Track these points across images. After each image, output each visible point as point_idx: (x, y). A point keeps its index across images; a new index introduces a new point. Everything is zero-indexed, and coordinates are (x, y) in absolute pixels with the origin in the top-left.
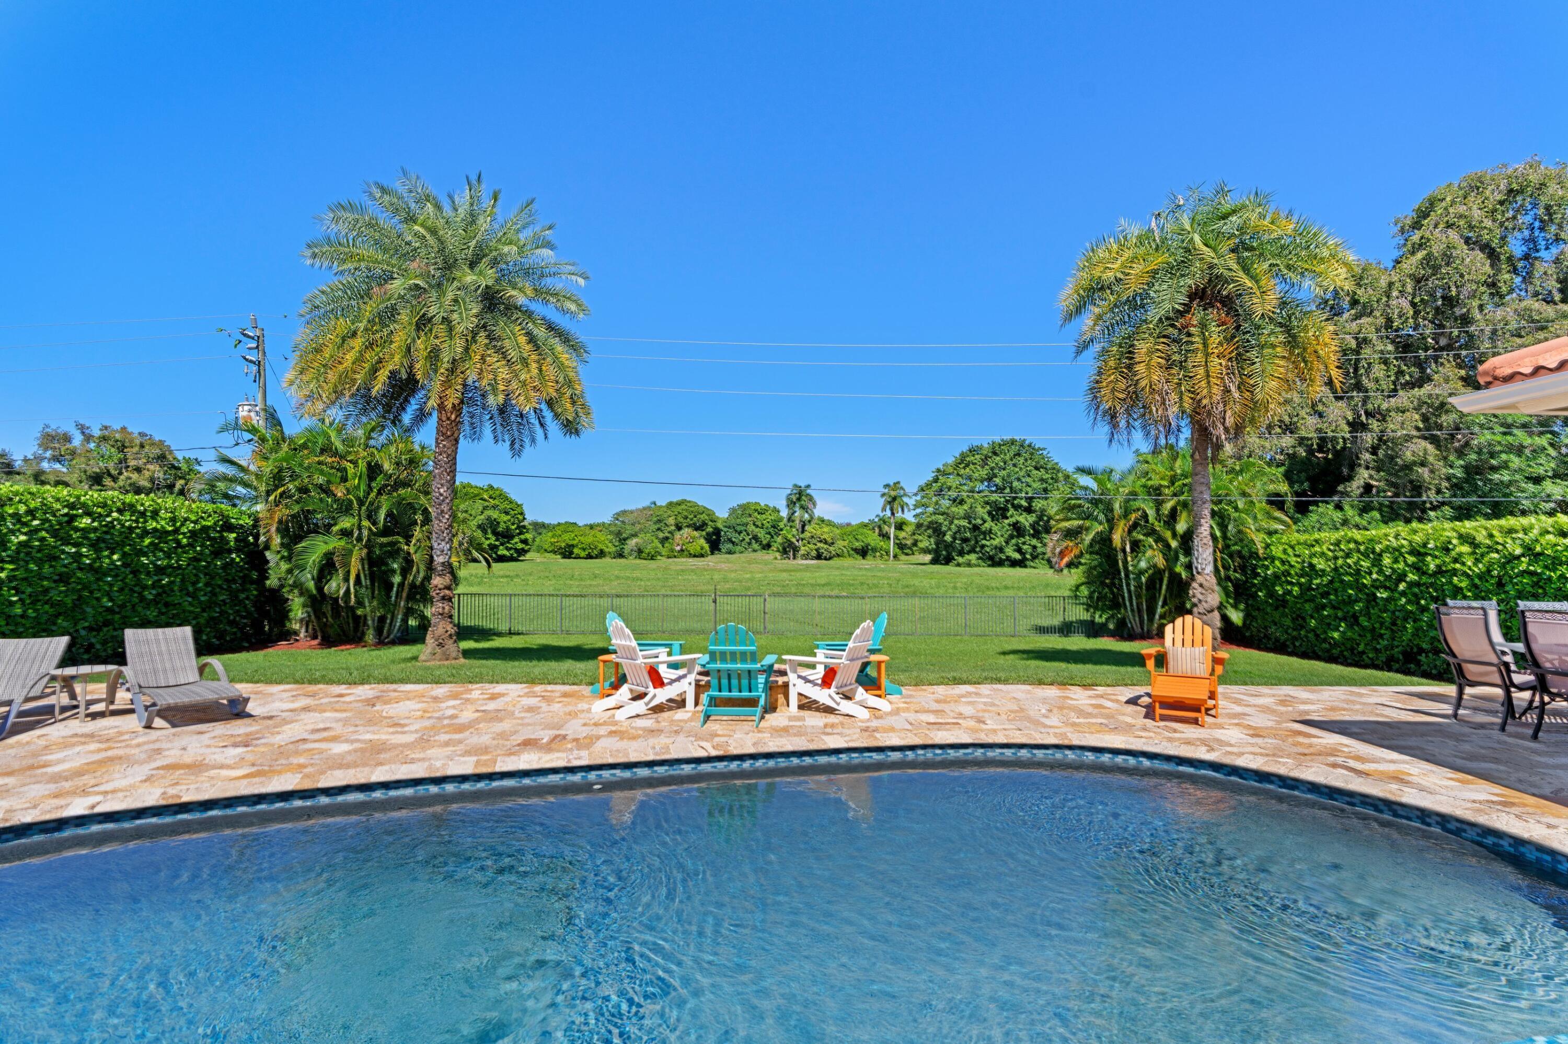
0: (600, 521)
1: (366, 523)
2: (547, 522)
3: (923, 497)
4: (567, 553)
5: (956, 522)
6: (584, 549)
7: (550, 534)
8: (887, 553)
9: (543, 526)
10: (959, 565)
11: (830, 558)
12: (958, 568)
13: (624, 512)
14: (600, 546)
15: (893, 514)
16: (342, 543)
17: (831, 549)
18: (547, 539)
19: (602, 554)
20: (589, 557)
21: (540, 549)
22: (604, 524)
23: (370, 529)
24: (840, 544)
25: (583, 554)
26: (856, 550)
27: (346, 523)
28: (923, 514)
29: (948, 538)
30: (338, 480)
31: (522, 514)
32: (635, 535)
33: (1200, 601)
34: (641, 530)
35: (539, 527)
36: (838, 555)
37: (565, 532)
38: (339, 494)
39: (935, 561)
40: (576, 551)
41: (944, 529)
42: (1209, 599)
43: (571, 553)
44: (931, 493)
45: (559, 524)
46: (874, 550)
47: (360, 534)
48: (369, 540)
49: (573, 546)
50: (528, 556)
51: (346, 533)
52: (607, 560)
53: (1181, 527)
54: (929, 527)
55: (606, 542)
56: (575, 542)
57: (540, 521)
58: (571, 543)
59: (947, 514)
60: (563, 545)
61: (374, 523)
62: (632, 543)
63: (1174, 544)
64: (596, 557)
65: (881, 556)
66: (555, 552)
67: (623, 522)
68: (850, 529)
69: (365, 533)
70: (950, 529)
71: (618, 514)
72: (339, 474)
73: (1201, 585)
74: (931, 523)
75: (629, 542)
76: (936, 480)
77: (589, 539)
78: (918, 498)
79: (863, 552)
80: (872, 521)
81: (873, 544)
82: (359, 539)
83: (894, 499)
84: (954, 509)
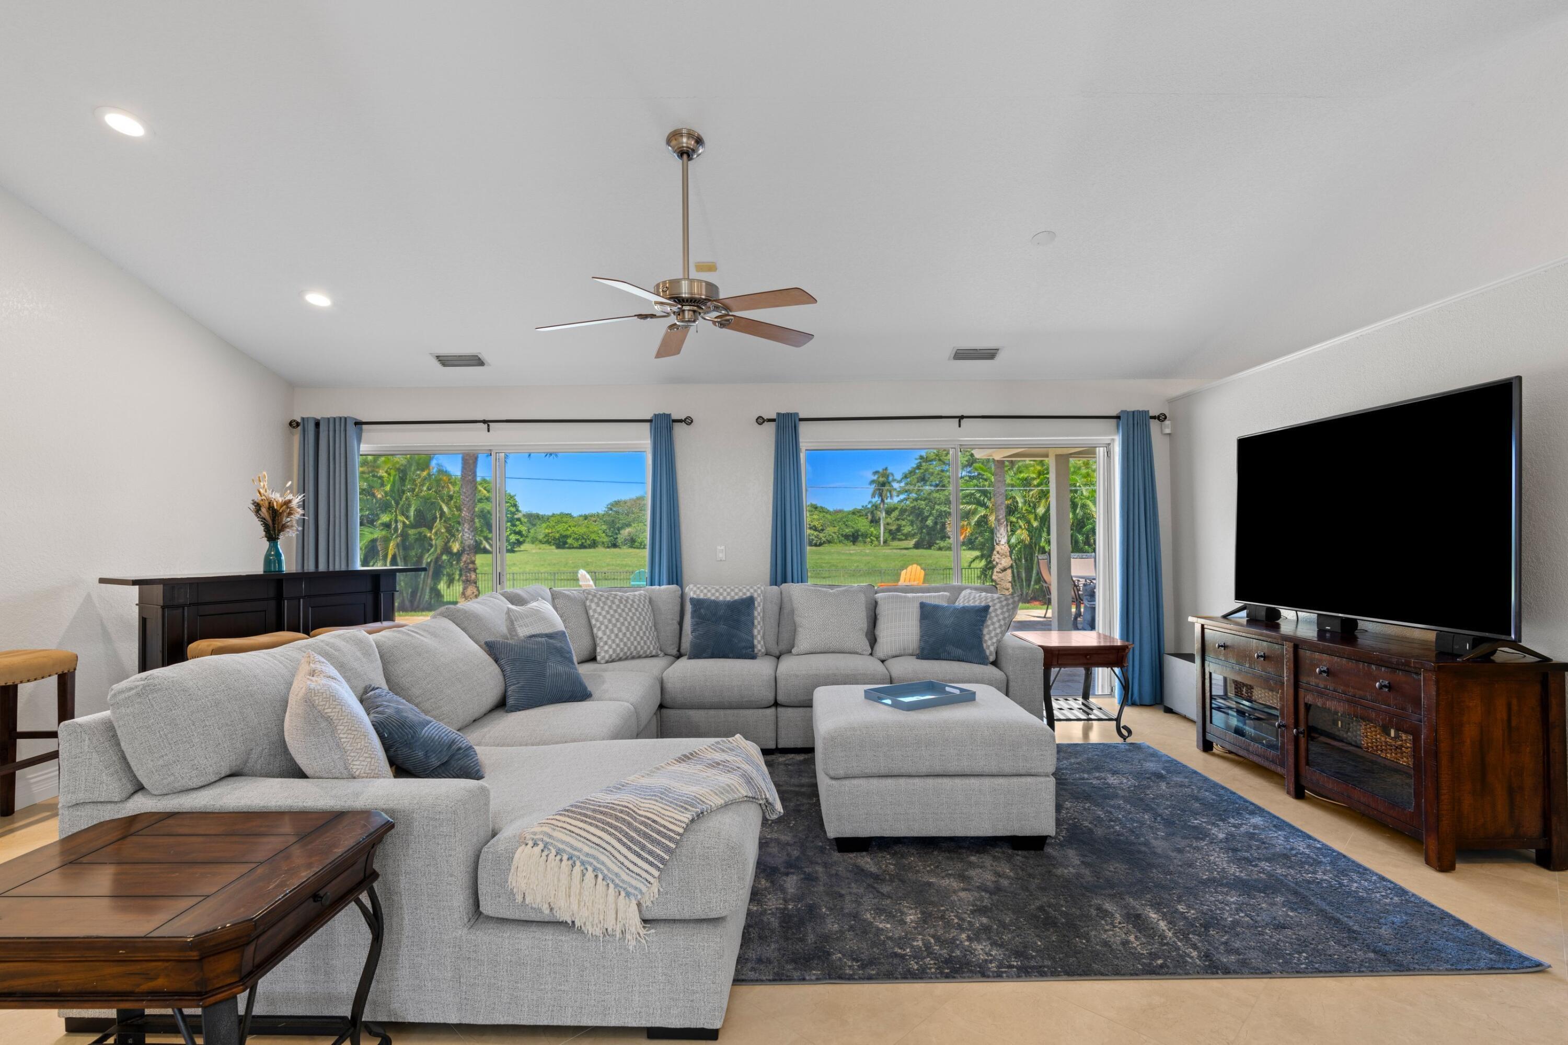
0: (594, 512)
1: (400, 518)
2: (541, 513)
3: (907, 484)
4: (561, 543)
5: (937, 507)
6: (577, 540)
7: (544, 525)
8: (878, 538)
9: (537, 517)
10: (940, 549)
11: (820, 545)
12: (939, 552)
13: (617, 503)
14: (593, 536)
15: (883, 501)
16: (384, 533)
17: (821, 535)
18: (542, 530)
19: (594, 545)
20: (582, 547)
21: (534, 541)
22: (598, 515)
23: (404, 523)
24: (830, 530)
25: (576, 544)
26: (847, 537)
27: (385, 518)
28: (906, 499)
29: (929, 522)
30: (379, 485)
31: (515, 505)
32: (629, 525)
33: (997, 563)
34: (634, 520)
35: (534, 519)
36: (829, 542)
37: (558, 522)
38: (379, 496)
39: (917, 546)
40: (569, 541)
41: (926, 514)
42: (1003, 562)
43: (565, 543)
44: (914, 478)
45: (553, 515)
46: (865, 536)
47: (396, 526)
48: (402, 531)
49: (566, 537)
50: (523, 547)
51: (387, 526)
52: (600, 550)
53: (1041, 510)
54: (911, 513)
55: (599, 531)
56: (568, 533)
57: (534, 512)
58: (565, 533)
59: (930, 501)
60: (557, 535)
61: (407, 518)
62: (625, 532)
63: (1035, 524)
64: (590, 547)
65: (872, 542)
66: (548, 542)
67: (617, 512)
68: (840, 515)
69: (400, 526)
70: (931, 514)
71: (612, 505)
72: (379, 481)
73: (998, 552)
74: (914, 508)
75: (622, 532)
76: (919, 467)
77: (582, 530)
78: (902, 484)
79: (854, 538)
80: (865, 508)
81: (863, 529)
82: (396, 529)
83: (883, 484)
84: (935, 495)
